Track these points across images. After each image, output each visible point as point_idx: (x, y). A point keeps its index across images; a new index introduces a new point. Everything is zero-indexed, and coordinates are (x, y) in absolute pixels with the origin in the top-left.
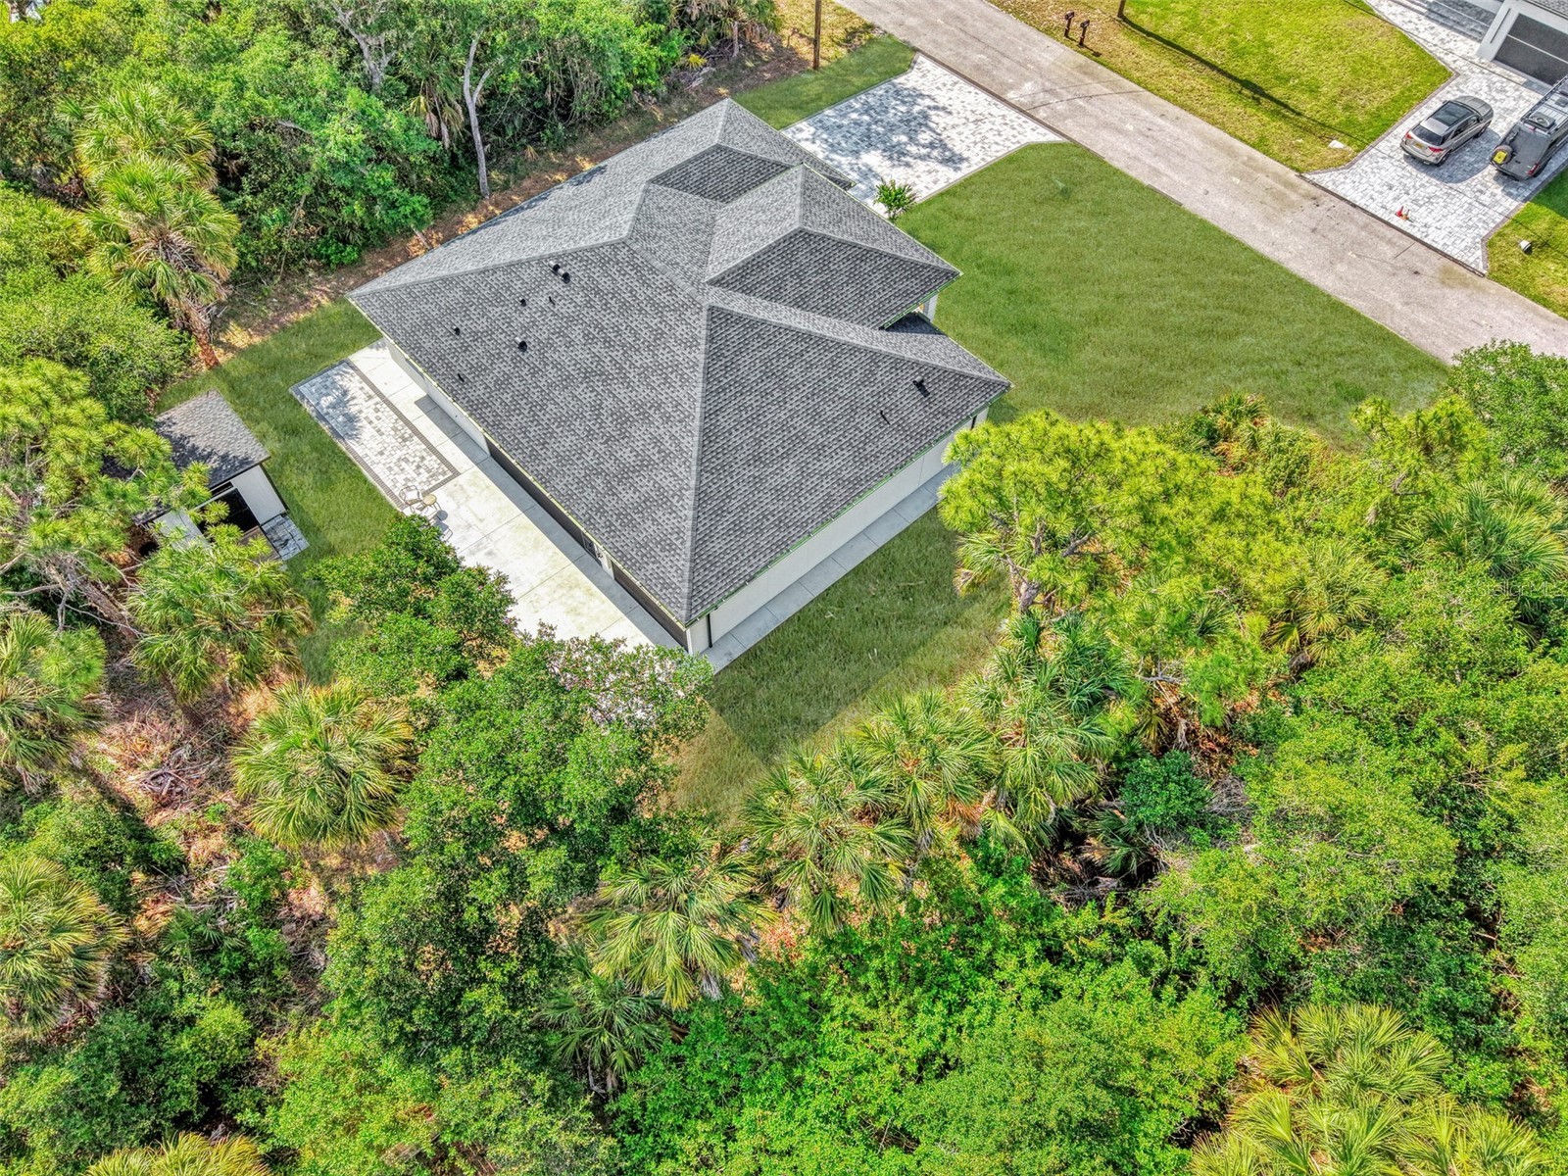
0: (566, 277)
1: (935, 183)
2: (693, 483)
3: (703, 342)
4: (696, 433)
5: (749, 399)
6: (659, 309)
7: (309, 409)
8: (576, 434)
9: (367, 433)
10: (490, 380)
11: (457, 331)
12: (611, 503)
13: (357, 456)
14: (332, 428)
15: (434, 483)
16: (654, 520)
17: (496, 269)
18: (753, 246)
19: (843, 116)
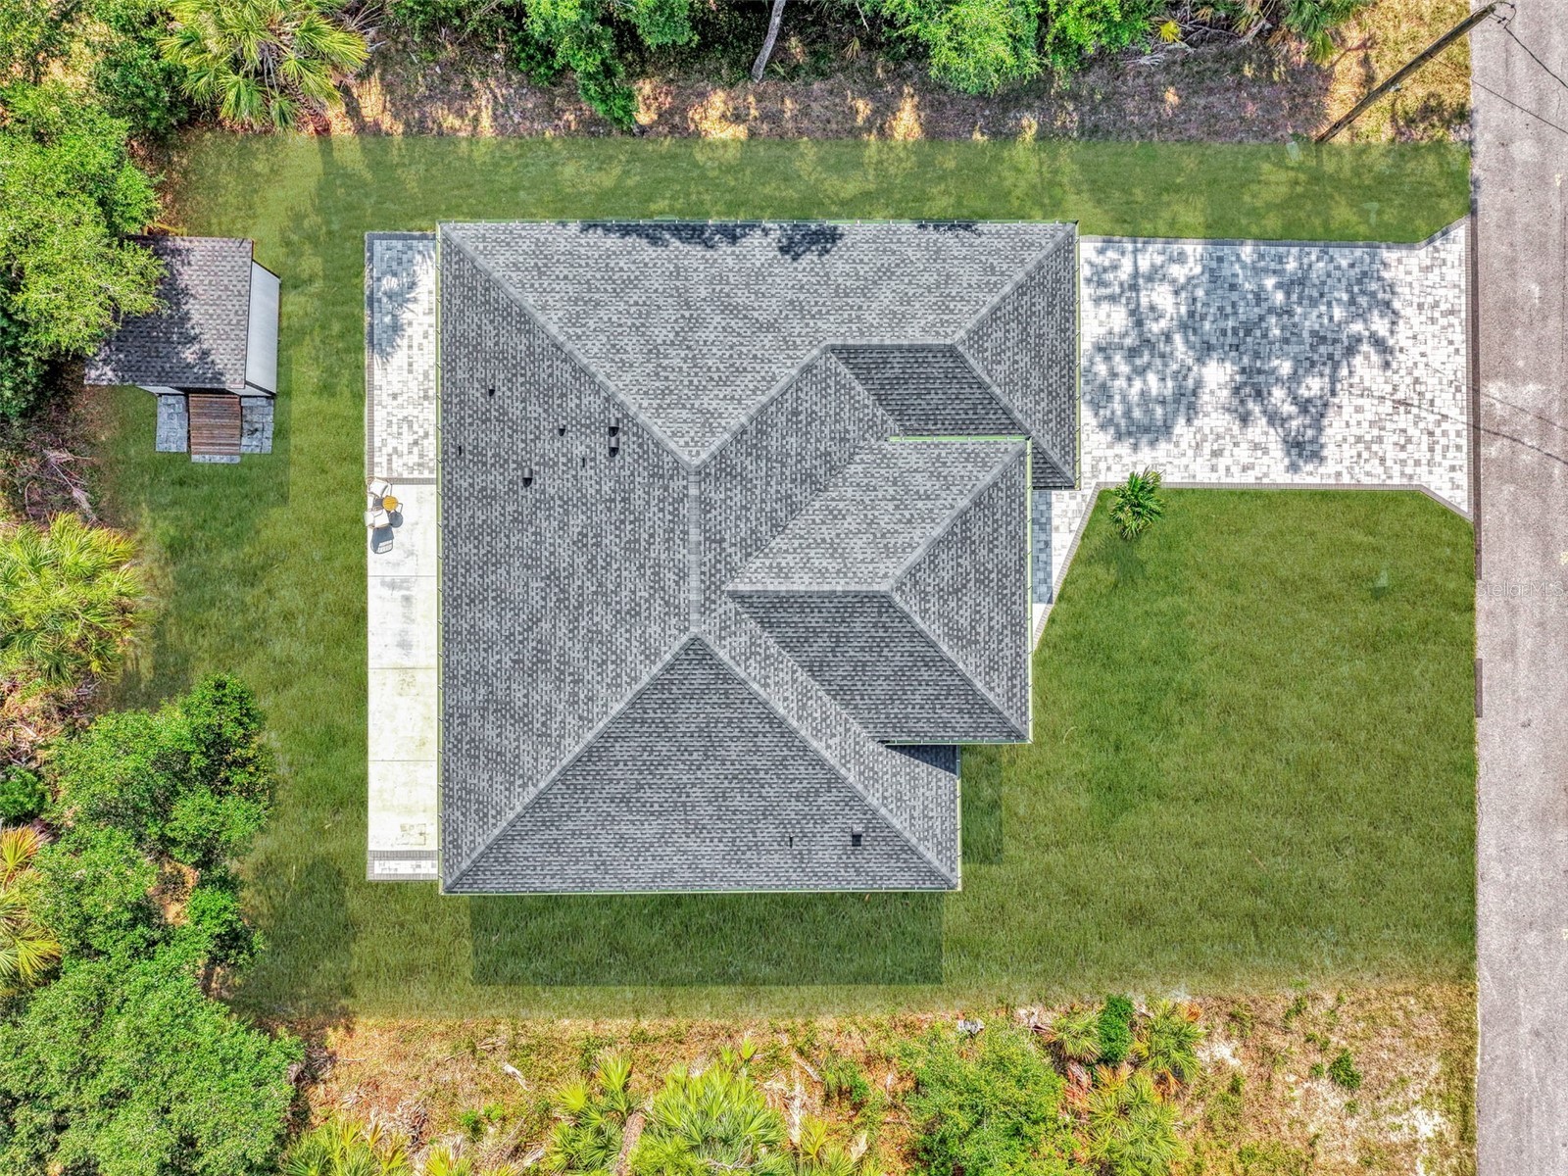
0: (614, 451)
1: (1245, 469)
2: (542, 785)
3: (659, 665)
4: (581, 745)
5: (661, 746)
6: (656, 586)
7: (367, 281)
8: (500, 623)
9: (399, 358)
10: (479, 481)
11: (492, 392)
12: (475, 722)
13: (371, 383)
14: (371, 326)
15: (416, 475)
16: (491, 778)
17: (568, 358)
18: (822, 573)
19: (1257, 271)
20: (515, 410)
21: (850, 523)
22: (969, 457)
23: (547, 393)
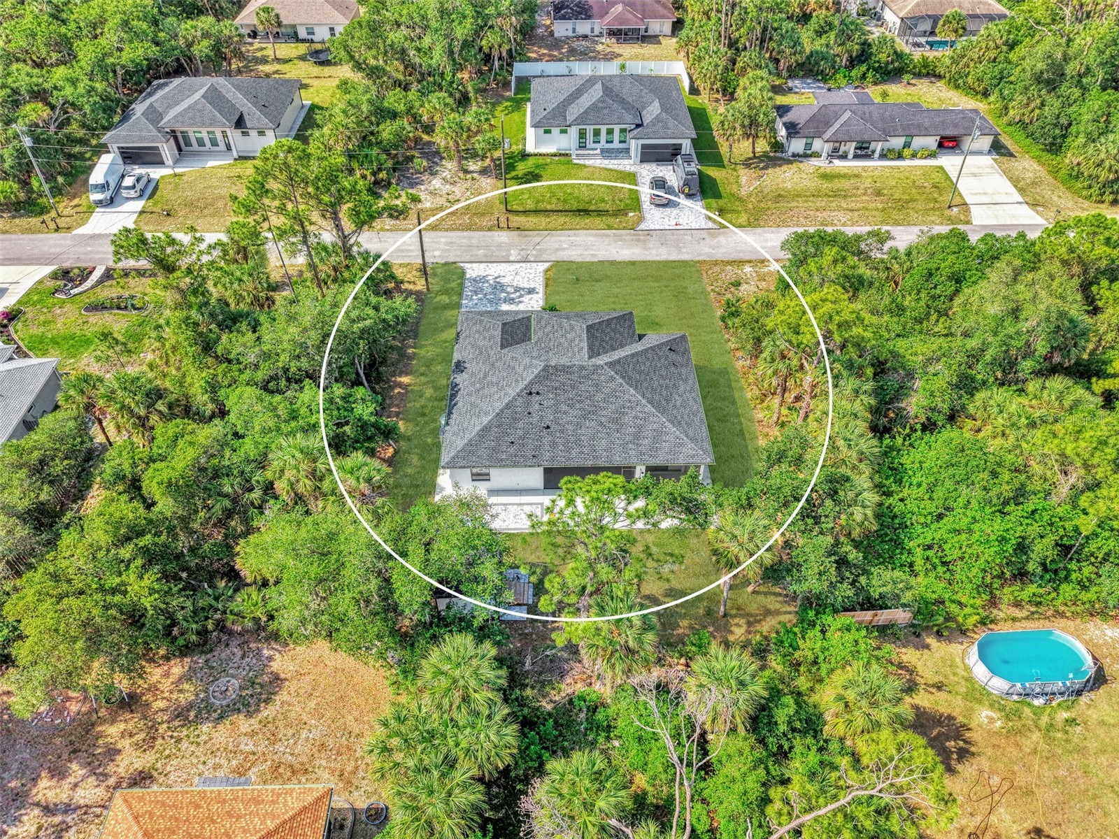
0: (538, 393)
1: (537, 301)
2: (664, 420)
3: (616, 377)
4: (648, 405)
5: (645, 384)
6: (587, 377)
10: (547, 448)
11: (512, 443)
17: (502, 411)
18: (581, 341)
19: (471, 299)
20: (520, 432)
21: (562, 340)
22: (539, 322)
23: (515, 419)
